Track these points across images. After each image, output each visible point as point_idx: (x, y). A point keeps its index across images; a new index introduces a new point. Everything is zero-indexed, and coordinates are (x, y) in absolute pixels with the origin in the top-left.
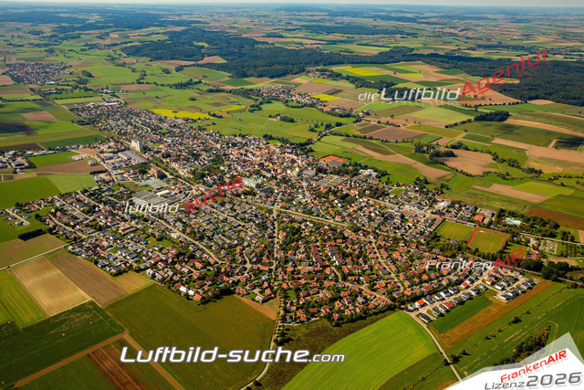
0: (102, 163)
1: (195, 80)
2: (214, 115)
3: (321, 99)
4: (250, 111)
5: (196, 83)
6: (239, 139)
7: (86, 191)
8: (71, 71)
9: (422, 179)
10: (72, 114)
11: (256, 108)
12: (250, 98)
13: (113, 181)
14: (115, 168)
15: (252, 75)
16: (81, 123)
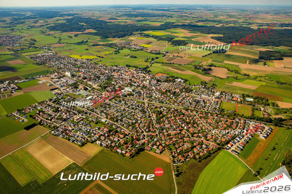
0: (54, 84)
1: (85, 41)
2: (99, 57)
3: (145, 47)
4: (115, 54)
5: (86, 42)
6: (115, 68)
7: (51, 100)
8: (25, 39)
9: (203, 81)
10: (32, 60)
11: (117, 52)
12: (113, 48)
13: (63, 93)
14: (61, 86)
15: (110, 37)
16: (38, 64)
